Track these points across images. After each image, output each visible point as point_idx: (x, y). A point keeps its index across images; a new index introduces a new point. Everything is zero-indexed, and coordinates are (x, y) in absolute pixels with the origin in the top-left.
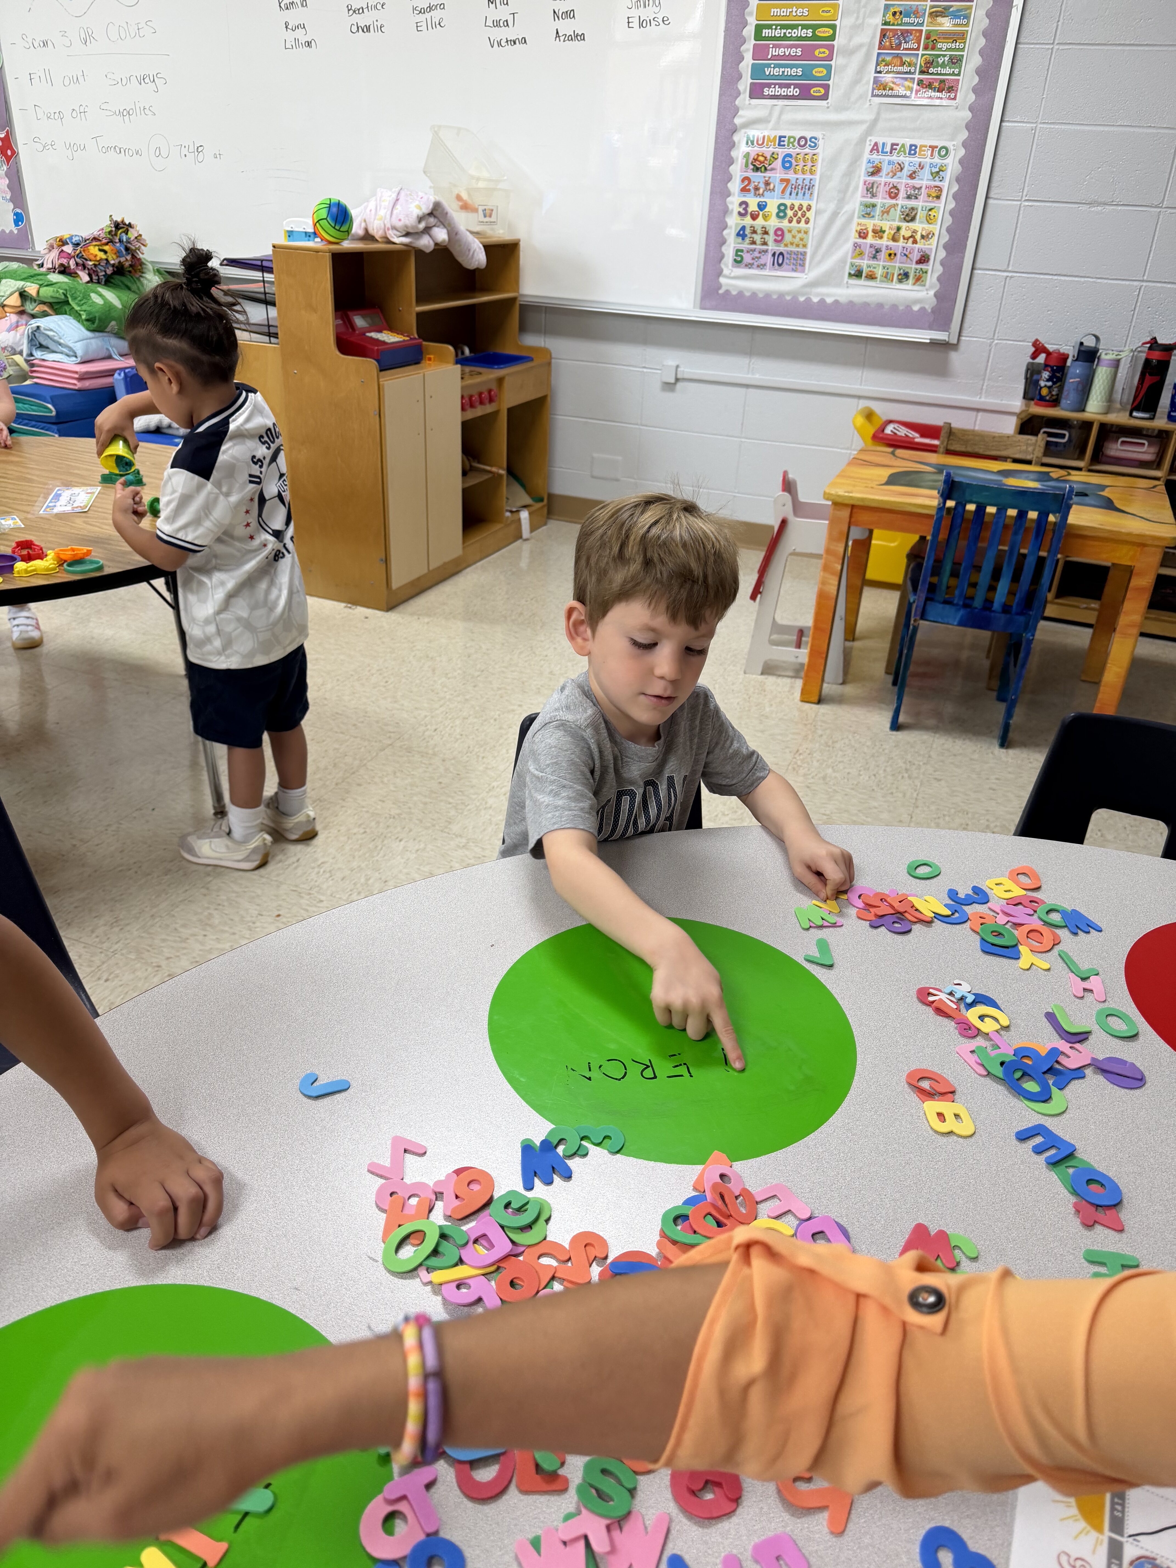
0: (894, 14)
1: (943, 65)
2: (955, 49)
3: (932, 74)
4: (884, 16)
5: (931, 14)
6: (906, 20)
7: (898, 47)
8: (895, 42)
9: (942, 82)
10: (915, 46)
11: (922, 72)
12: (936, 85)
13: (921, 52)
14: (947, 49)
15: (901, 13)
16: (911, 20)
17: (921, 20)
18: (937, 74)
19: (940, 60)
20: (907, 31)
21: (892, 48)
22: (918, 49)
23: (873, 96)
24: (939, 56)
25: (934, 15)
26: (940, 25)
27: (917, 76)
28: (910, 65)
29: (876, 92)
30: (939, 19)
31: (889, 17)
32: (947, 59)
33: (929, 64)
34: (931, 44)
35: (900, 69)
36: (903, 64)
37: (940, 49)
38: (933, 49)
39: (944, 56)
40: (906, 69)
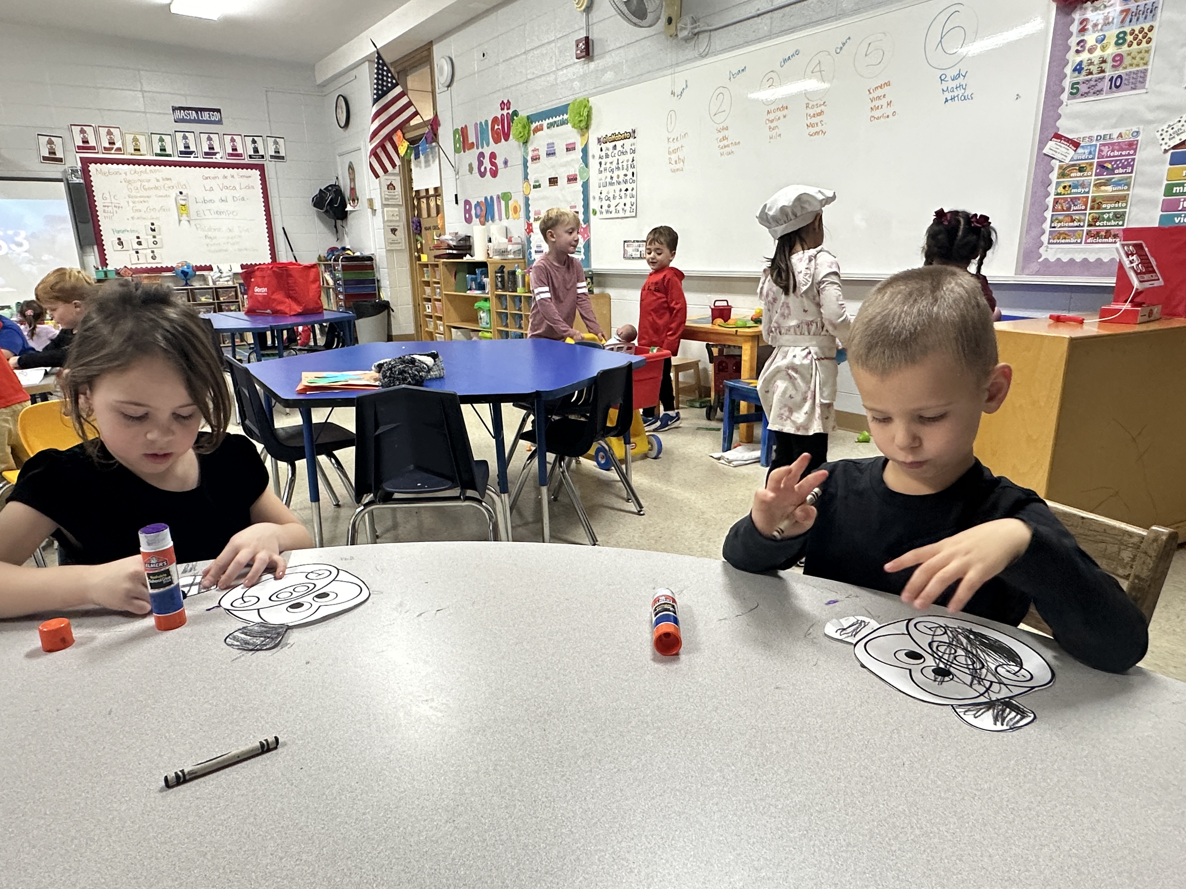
0: (1064, 187)
1: (1109, 220)
2: (1118, 208)
3: (1099, 226)
4: (1056, 189)
5: (1095, 185)
6: (1074, 191)
7: (1069, 209)
8: (1065, 206)
9: (1107, 231)
10: (1083, 207)
11: (1090, 225)
12: (1103, 233)
13: (1088, 212)
14: (1111, 208)
15: (1070, 186)
16: (1079, 190)
17: (1087, 190)
18: (1103, 226)
19: (1106, 216)
20: (1076, 198)
21: (1064, 211)
22: (1085, 209)
23: (1049, 243)
24: (1105, 213)
25: (1098, 185)
26: (1106, 191)
27: (1086, 228)
28: (1079, 221)
29: (1051, 241)
30: (1103, 188)
31: (1060, 190)
32: (1111, 215)
33: (1096, 219)
34: (1096, 206)
35: (1071, 224)
36: (1073, 221)
37: (1105, 209)
38: (1098, 208)
39: (1109, 213)
40: (1076, 224)
